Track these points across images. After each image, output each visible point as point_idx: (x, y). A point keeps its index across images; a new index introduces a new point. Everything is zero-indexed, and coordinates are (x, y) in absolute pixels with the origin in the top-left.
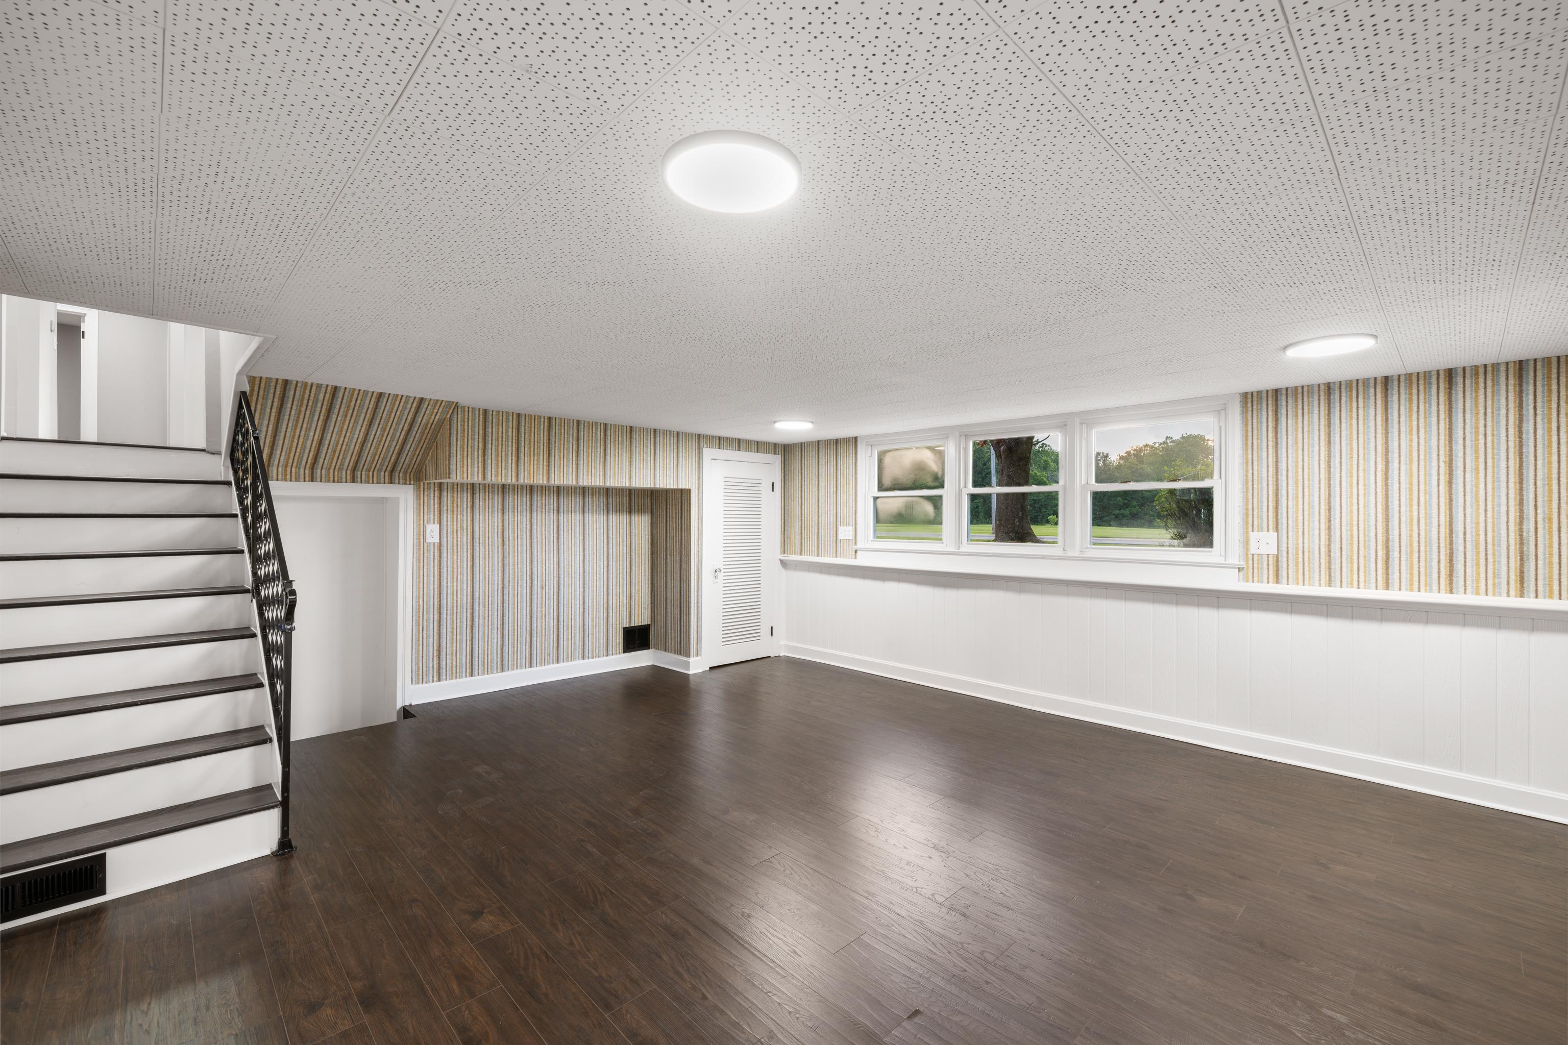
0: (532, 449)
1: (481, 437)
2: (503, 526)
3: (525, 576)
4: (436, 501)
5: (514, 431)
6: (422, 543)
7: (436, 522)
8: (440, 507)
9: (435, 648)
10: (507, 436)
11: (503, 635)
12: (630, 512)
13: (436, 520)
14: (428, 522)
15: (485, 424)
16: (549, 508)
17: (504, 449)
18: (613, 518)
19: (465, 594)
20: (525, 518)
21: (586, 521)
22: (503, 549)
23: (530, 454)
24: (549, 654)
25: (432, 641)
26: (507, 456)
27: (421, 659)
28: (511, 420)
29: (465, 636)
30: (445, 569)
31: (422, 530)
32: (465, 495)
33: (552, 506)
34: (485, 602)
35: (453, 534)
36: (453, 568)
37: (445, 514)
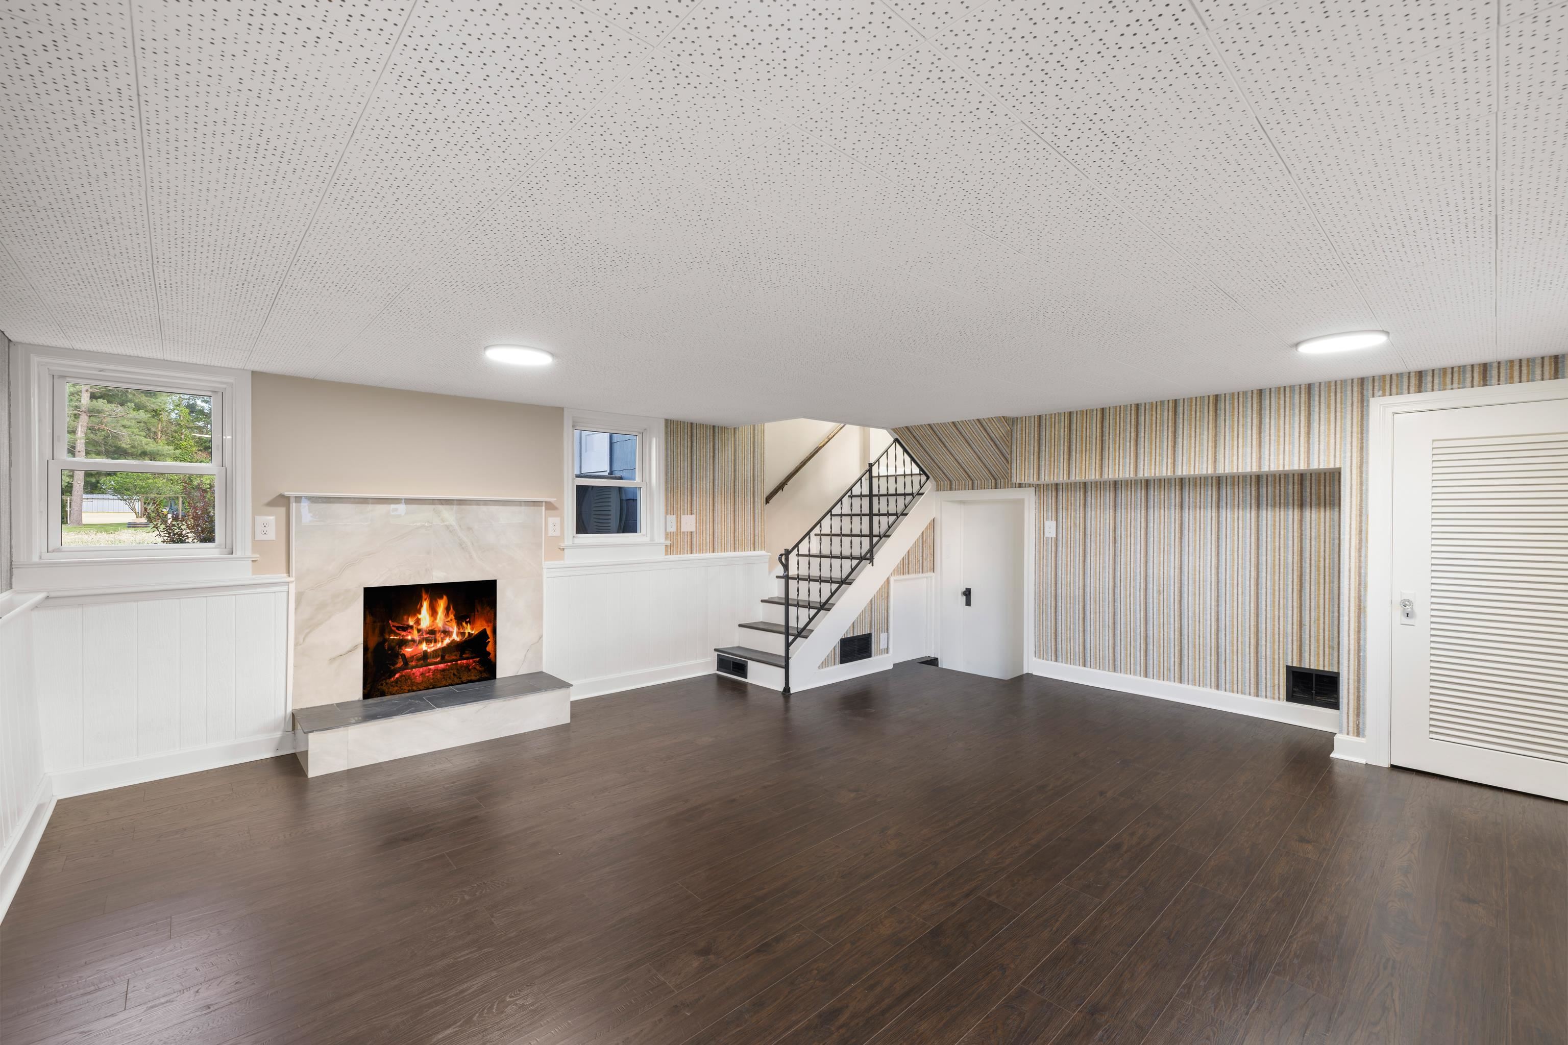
0: (1084, 445)
1: (1036, 441)
2: (1115, 523)
3: (1138, 578)
4: (1053, 501)
5: (1066, 430)
6: (1042, 537)
7: (1053, 519)
8: (1057, 505)
9: (1053, 631)
10: (1059, 436)
11: (1114, 634)
12: (1302, 506)
13: (1053, 517)
14: (1047, 519)
15: (1040, 429)
16: (1169, 504)
17: (1056, 449)
18: (1267, 515)
19: (1077, 587)
20: (1140, 515)
21: (1223, 518)
22: (1115, 546)
23: (1082, 451)
24: (1169, 669)
25: (1050, 624)
26: (1059, 455)
27: (1042, 637)
28: (1063, 420)
29: (1078, 626)
30: (1060, 561)
31: (1042, 526)
32: (1078, 493)
33: (1173, 501)
34: (1096, 598)
35: (1068, 531)
36: (1067, 561)
37: (1061, 512)
